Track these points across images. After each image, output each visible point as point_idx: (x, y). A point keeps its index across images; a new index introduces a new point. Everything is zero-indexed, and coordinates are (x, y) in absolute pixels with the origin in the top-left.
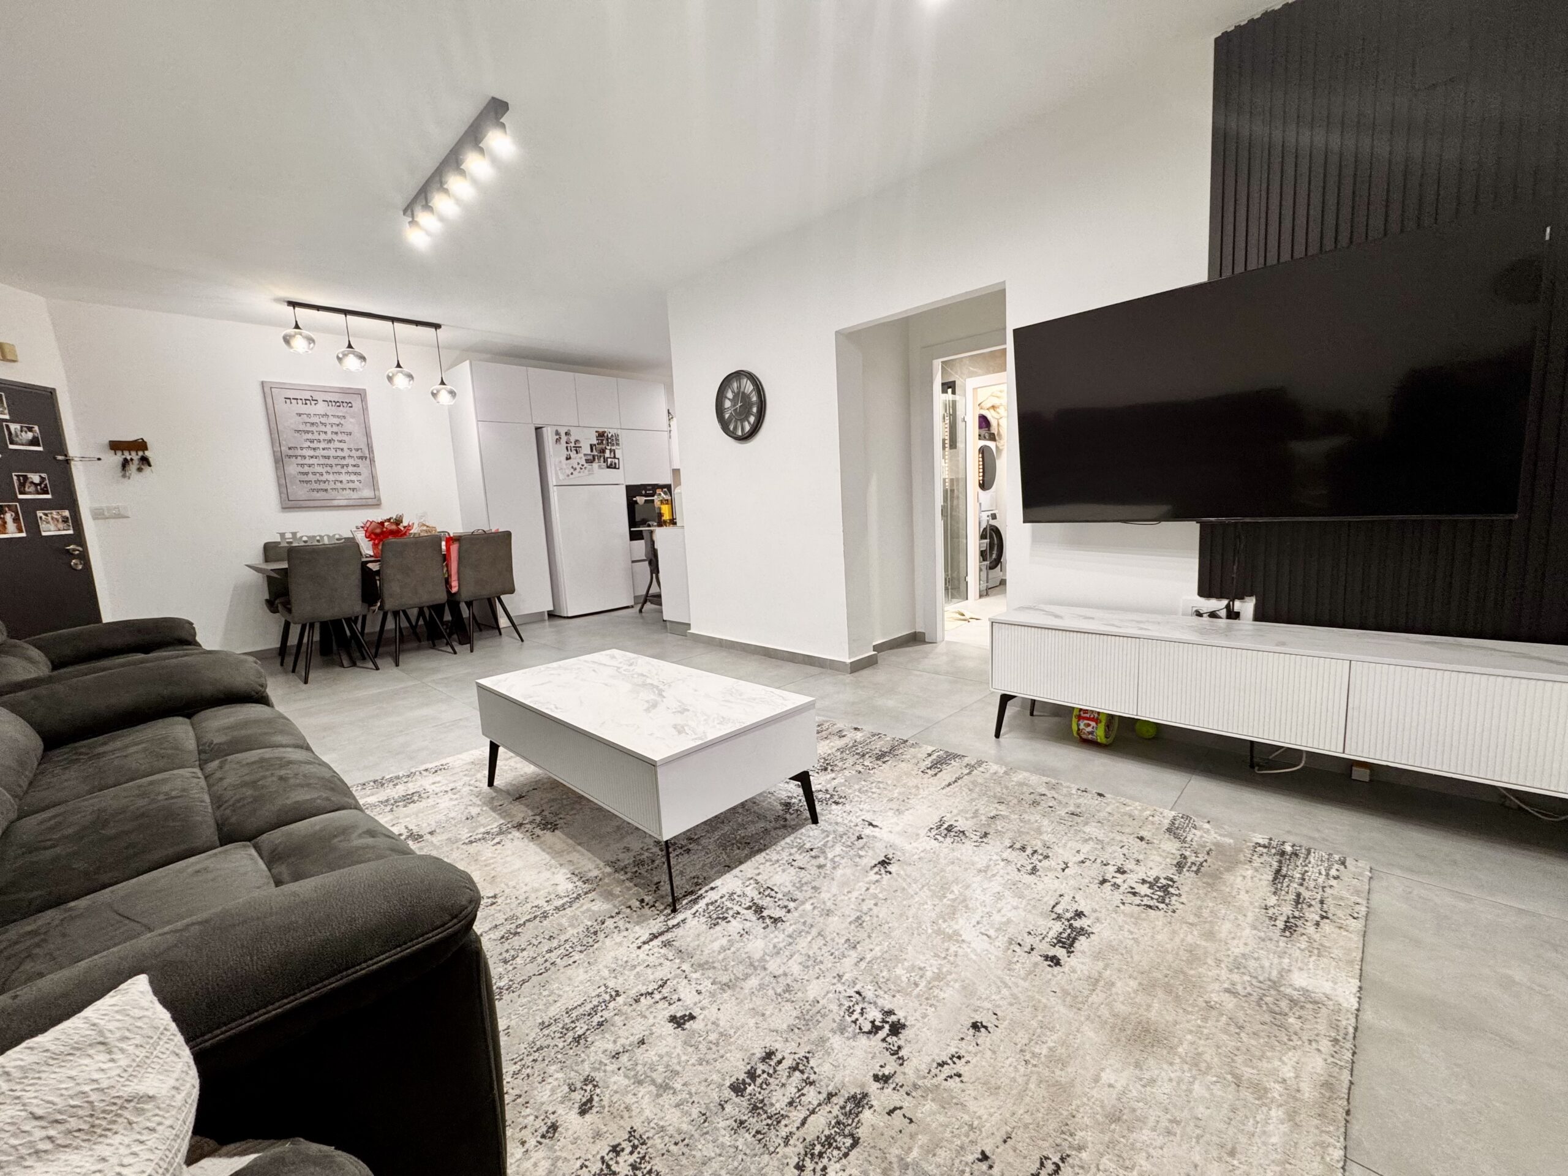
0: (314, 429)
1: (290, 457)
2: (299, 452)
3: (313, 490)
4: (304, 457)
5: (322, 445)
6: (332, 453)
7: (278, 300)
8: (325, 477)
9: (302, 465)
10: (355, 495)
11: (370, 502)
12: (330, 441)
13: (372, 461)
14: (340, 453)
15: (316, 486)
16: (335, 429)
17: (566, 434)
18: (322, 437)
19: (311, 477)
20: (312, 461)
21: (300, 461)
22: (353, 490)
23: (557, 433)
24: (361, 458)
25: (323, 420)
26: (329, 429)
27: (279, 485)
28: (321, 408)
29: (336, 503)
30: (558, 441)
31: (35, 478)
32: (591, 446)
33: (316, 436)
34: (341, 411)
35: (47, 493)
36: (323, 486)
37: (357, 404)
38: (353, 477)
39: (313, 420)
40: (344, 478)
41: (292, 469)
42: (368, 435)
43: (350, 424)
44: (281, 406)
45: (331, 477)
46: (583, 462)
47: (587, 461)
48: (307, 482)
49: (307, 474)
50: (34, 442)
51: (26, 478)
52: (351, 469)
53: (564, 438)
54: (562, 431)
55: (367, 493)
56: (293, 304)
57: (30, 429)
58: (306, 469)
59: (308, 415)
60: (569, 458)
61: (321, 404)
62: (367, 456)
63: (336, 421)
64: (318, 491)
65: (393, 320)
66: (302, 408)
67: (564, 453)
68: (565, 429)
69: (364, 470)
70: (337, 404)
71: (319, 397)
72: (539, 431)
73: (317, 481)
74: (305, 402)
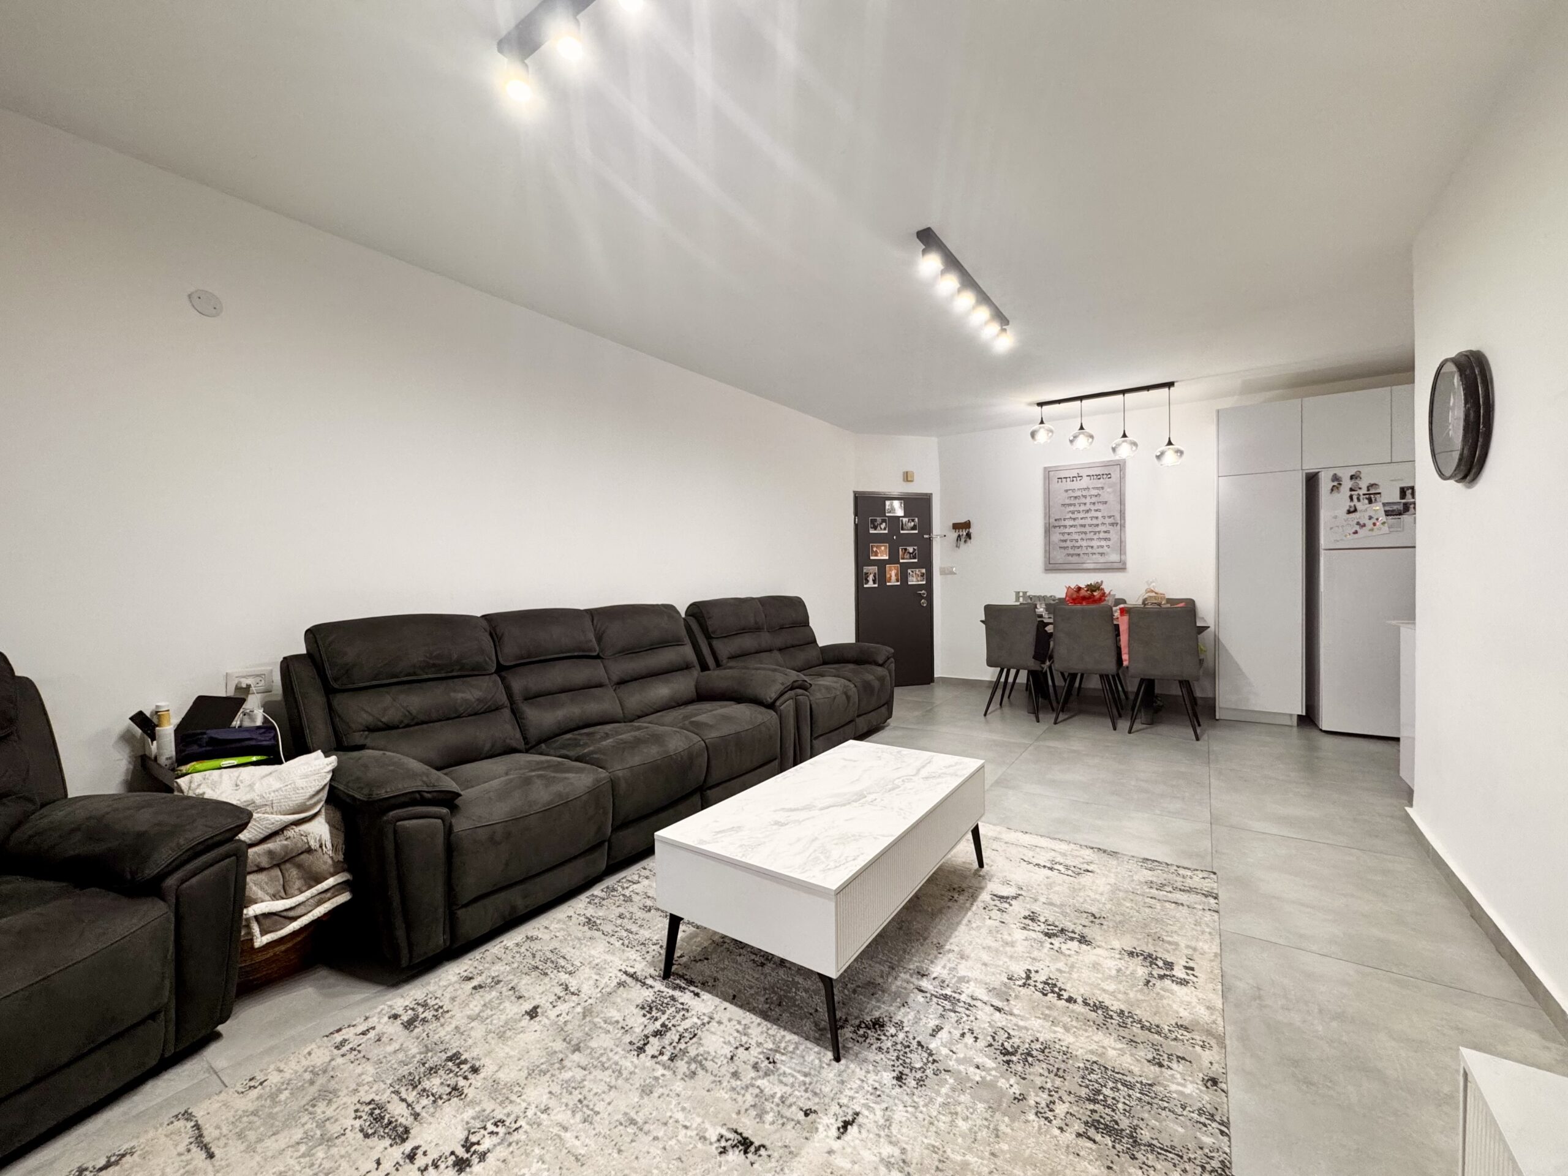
0: (1077, 501)
1: (1055, 527)
2: (1063, 523)
3: (1068, 555)
4: (1065, 526)
5: (1082, 515)
6: (1088, 521)
8: (1080, 543)
9: (1063, 534)
10: (1102, 559)
11: (1116, 565)
12: (1087, 511)
13: (1123, 526)
14: (1095, 522)
15: (1071, 551)
16: (1094, 500)
17: (1353, 477)
18: (1083, 508)
19: (1069, 544)
20: (1072, 530)
21: (1062, 530)
22: (1102, 554)
23: (1336, 478)
24: (1112, 524)
25: (1084, 493)
26: (1088, 500)
27: (1045, 551)
28: (1085, 482)
29: (1085, 566)
31: (911, 549)
33: (1077, 508)
34: (1100, 484)
35: (915, 558)
36: (1077, 551)
37: (1115, 476)
38: (1103, 543)
39: (1077, 494)
40: (1095, 543)
41: (1056, 537)
42: (1122, 502)
43: (1108, 495)
44: (1056, 486)
45: (1084, 544)
46: (1380, 515)
47: (1389, 513)
48: (1065, 548)
49: (1065, 541)
50: (914, 528)
51: (906, 549)
52: (1102, 535)
55: (1114, 557)
56: (1041, 404)
57: (913, 520)
58: (1066, 537)
59: (1073, 490)
60: (1352, 511)
61: (1085, 479)
62: (1119, 523)
63: (1095, 492)
64: (1072, 555)
65: (1123, 392)
66: (1070, 485)
67: (1347, 504)
68: (1353, 471)
69: (1114, 535)
70: (1098, 477)
71: (1084, 473)
72: (1312, 481)
73: (1073, 547)
74: (1073, 479)
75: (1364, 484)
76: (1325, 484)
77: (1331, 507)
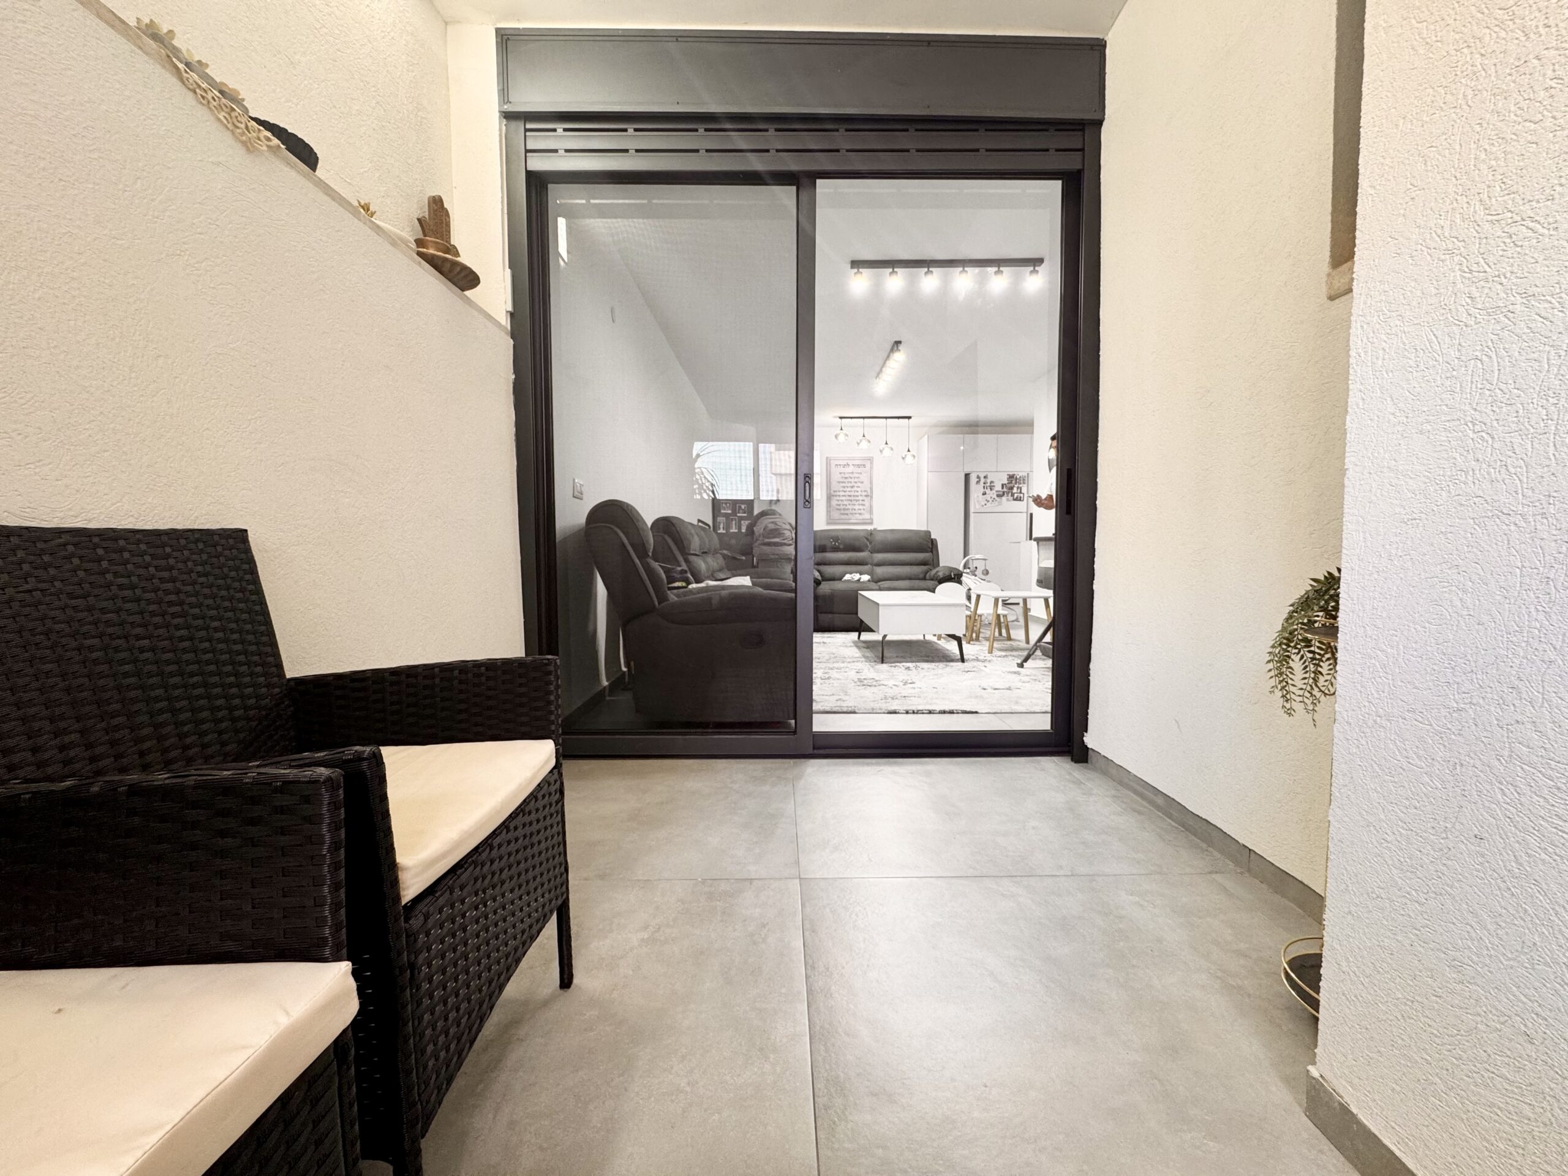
0: (846, 480)
1: (833, 496)
2: (838, 493)
3: (841, 514)
4: (840, 496)
5: (849, 489)
6: (852, 494)
7: (835, 417)
8: (848, 507)
9: (838, 500)
10: (861, 517)
11: (867, 521)
12: (852, 487)
13: (872, 497)
14: (856, 494)
15: (842, 512)
16: (856, 480)
17: (985, 477)
18: (850, 485)
19: (842, 507)
20: (844, 498)
21: (838, 498)
22: (860, 514)
23: (978, 477)
24: (866, 496)
25: (851, 475)
26: (853, 480)
27: (827, 511)
28: (851, 469)
29: (851, 521)
30: (978, 482)
32: (1003, 485)
33: (846, 484)
34: (859, 470)
36: (846, 512)
37: (868, 464)
38: (861, 507)
39: (847, 476)
40: (857, 507)
41: (834, 503)
42: (871, 483)
43: (864, 478)
44: (833, 469)
45: (850, 507)
46: (995, 496)
47: (998, 496)
48: (839, 510)
49: (840, 505)
52: (861, 502)
53: (983, 480)
54: (982, 476)
55: (867, 516)
56: (841, 418)
58: (840, 502)
59: (845, 473)
60: (984, 494)
61: (851, 467)
62: (870, 496)
63: (857, 475)
64: (843, 514)
65: (886, 418)
66: (842, 469)
67: (982, 490)
68: (984, 474)
69: (867, 503)
70: (859, 466)
71: (850, 463)
72: (967, 476)
73: (844, 509)
74: (844, 466)
75: (989, 481)
76: (973, 479)
77: (976, 491)
